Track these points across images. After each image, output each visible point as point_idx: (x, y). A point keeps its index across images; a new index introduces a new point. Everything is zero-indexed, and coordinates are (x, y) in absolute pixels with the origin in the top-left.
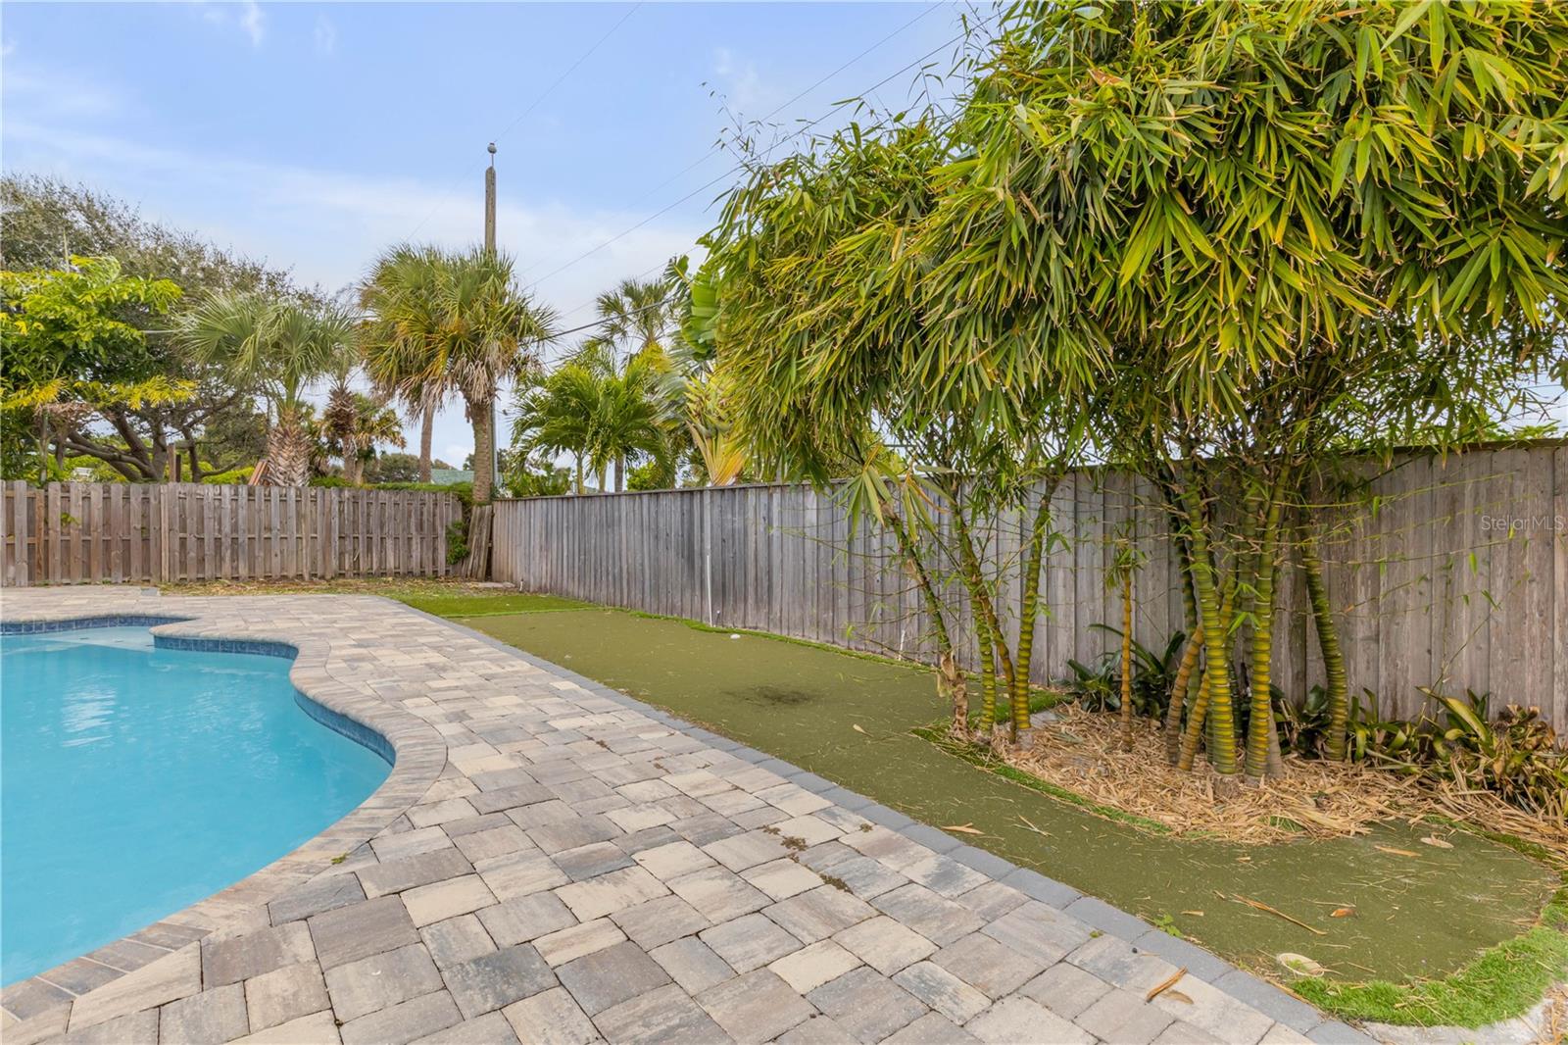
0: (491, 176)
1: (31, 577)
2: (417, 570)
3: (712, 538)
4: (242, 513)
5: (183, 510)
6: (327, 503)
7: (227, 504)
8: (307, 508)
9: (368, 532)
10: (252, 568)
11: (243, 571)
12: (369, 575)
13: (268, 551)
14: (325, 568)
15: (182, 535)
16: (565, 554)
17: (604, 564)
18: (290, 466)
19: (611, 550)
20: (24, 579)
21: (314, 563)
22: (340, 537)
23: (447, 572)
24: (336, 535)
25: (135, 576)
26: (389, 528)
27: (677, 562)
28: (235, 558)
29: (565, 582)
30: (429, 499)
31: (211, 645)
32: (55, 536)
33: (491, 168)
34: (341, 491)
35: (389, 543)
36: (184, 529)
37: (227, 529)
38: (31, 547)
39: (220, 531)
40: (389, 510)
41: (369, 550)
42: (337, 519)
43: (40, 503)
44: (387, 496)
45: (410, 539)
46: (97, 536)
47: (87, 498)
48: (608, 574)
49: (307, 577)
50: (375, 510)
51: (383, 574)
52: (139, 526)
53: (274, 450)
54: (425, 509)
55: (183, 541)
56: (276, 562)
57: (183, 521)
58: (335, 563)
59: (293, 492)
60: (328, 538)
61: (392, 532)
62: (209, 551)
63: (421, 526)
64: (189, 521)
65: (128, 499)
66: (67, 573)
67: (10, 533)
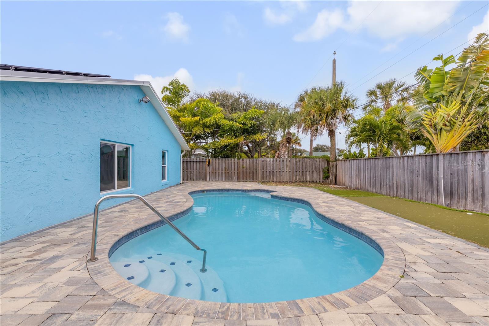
0: (334, 61)
1: (238, 180)
2: (315, 181)
3: (444, 173)
4: (275, 165)
5: (263, 164)
6: (293, 162)
7: (272, 163)
8: (288, 163)
9: (302, 170)
10: (277, 179)
11: (275, 180)
12: (303, 182)
13: (280, 175)
14: (292, 180)
15: (263, 170)
16: (367, 177)
17: (385, 181)
18: (284, 153)
19: (388, 177)
20: (236, 180)
21: (290, 178)
22: (296, 171)
23: (323, 181)
24: (295, 171)
25: (255, 180)
26: (308, 168)
28: (273, 177)
29: (367, 187)
30: (318, 160)
31: (284, 199)
32: (241, 171)
33: (335, 59)
34: (296, 159)
35: (308, 173)
36: (263, 169)
37: (271, 169)
38: (237, 173)
39: (270, 169)
40: (308, 164)
41: (303, 175)
42: (295, 166)
43: (239, 162)
44: (307, 160)
45: (313, 172)
46: (248, 171)
47: (246, 162)
48: (387, 185)
49: (288, 182)
50: (304, 164)
51: (306, 182)
52: (255, 168)
53: (281, 149)
54: (317, 163)
55: (263, 171)
56: (282, 177)
58: (295, 178)
59: (285, 159)
60: (293, 171)
61: (308, 170)
62: (268, 174)
63: (316, 168)
64: (264, 167)
65: (253, 162)
66: (243, 179)
67: (234, 170)
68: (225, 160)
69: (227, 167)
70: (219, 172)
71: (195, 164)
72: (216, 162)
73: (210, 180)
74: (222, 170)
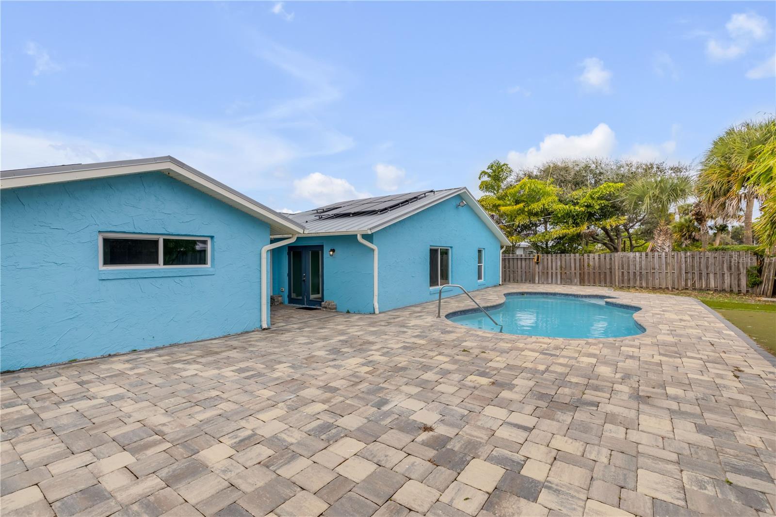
1: (580, 283)
2: (728, 289)
4: (643, 263)
5: (622, 262)
6: (679, 258)
7: (638, 259)
8: (670, 260)
9: (700, 270)
10: (647, 284)
11: (644, 285)
12: (701, 290)
13: (654, 278)
14: (679, 286)
15: (622, 271)
18: (663, 243)
20: (578, 283)
21: (673, 283)
22: (686, 273)
23: (747, 291)
24: (683, 272)
25: (608, 284)
26: (711, 269)
28: (641, 280)
31: (620, 306)
32: (586, 271)
35: (712, 276)
36: (623, 269)
38: (580, 273)
39: (635, 270)
40: (711, 261)
41: (700, 278)
42: (684, 265)
43: (582, 259)
44: (710, 254)
45: (723, 274)
46: (597, 270)
47: (594, 259)
49: (670, 289)
50: (703, 261)
52: (609, 267)
53: (656, 237)
54: (733, 260)
55: (623, 272)
56: (657, 282)
57: (623, 266)
58: (683, 283)
59: (664, 254)
60: (680, 273)
61: (713, 270)
62: (632, 277)
63: (730, 268)
64: (624, 266)
65: (605, 258)
66: (589, 282)
67: (575, 269)
68: (561, 256)
69: (564, 266)
70: (552, 273)
71: (519, 262)
72: (547, 259)
73: (540, 282)
74: (557, 269)
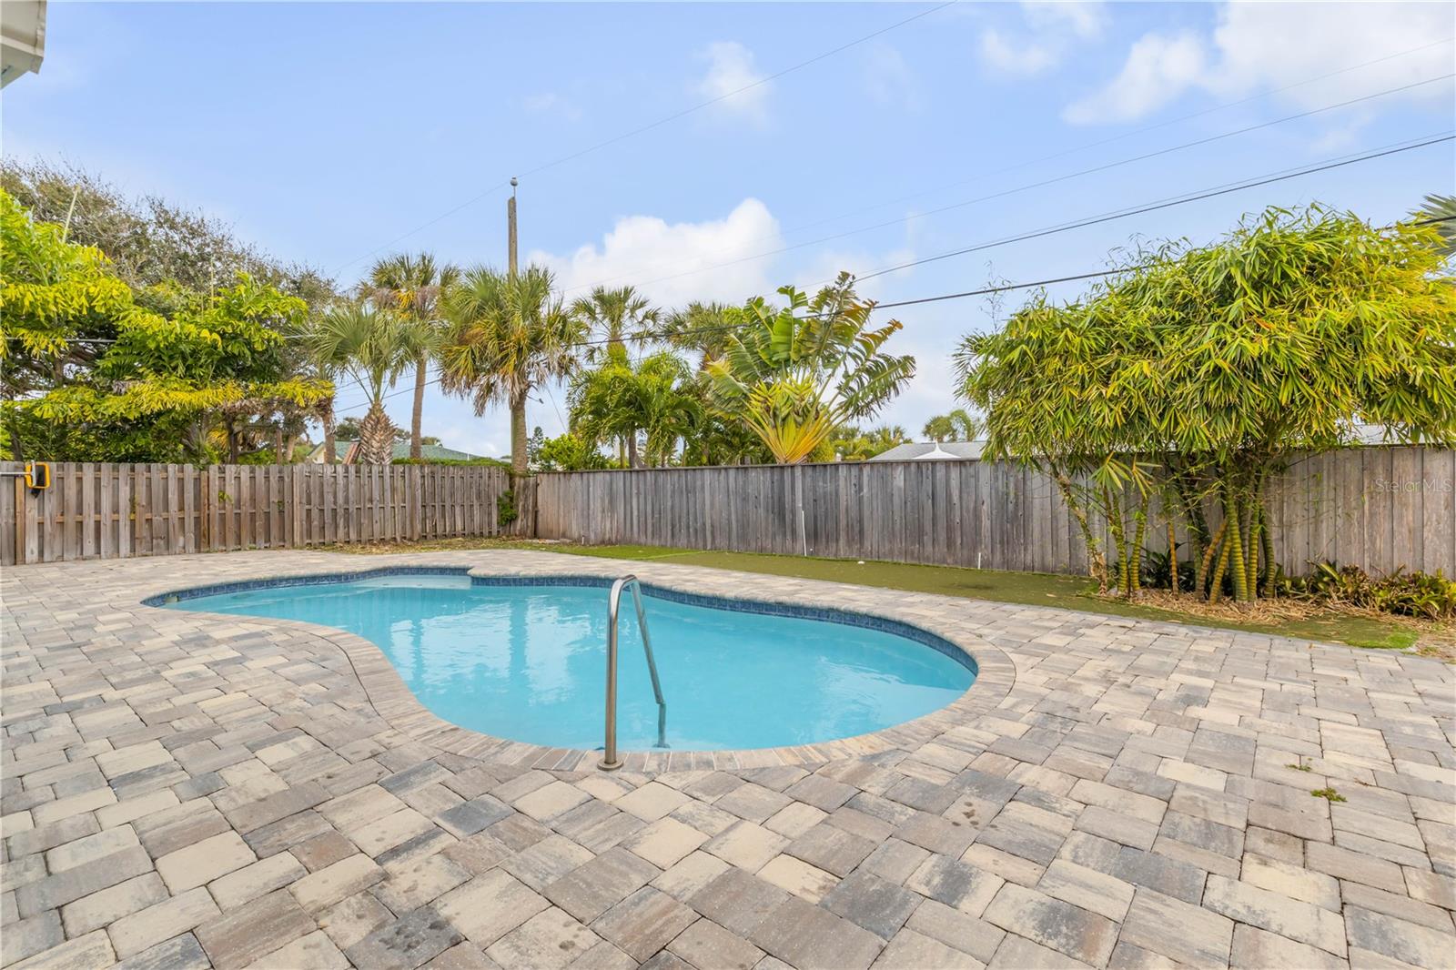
0: (512, 204)
1: (197, 546)
2: (477, 532)
3: (803, 499)
4: (352, 487)
5: (308, 487)
6: (413, 477)
7: (341, 481)
8: (399, 483)
9: (442, 501)
10: (359, 533)
11: (353, 536)
12: (444, 537)
13: (371, 519)
14: (412, 532)
15: (308, 507)
16: (635, 513)
17: (684, 520)
18: (381, 447)
19: (692, 511)
20: (191, 548)
21: (404, 528)
22: (423, 506)
23: (499, 532)
24: (419, 505)
25: (274, 542)
26: (458, 495)
27: (767, 518)
28: (347, 526)
29: (636, 535)
30: (485, 472)
32: (215, 511)
33: (514, 198)
34: (422, 467)
35: (458, 509)
36: (309, 503)
37: (341, 500)
38: (196, 519)
39: (336, 503)
40: (458, 482)
41: (444, 516)
42: (420, 491)
43: (204, 478)
45: (472, 506)
46: (246, 509)
47: (238, 478)
48: (688, 527)
49: (399, 540)
50: (447, 482)
51: (455, 536)
52: (277, 501)
54: (482, 481)
55: (309, 511)
56: (377, 527)
57: (309, 496)
58: (419, 527)
60: (413, 507)
61: (459, 501)
62: (328, 519)
63: (479, 497)
64: (313, 495)
65: (267, 478)
66: (224, 541)
67: (181, 509)
68: (133, 470)
69: (141, 497)
70: (98, 523)
72: (80, 479)
73: (47, 557)
74: (116, 511)
